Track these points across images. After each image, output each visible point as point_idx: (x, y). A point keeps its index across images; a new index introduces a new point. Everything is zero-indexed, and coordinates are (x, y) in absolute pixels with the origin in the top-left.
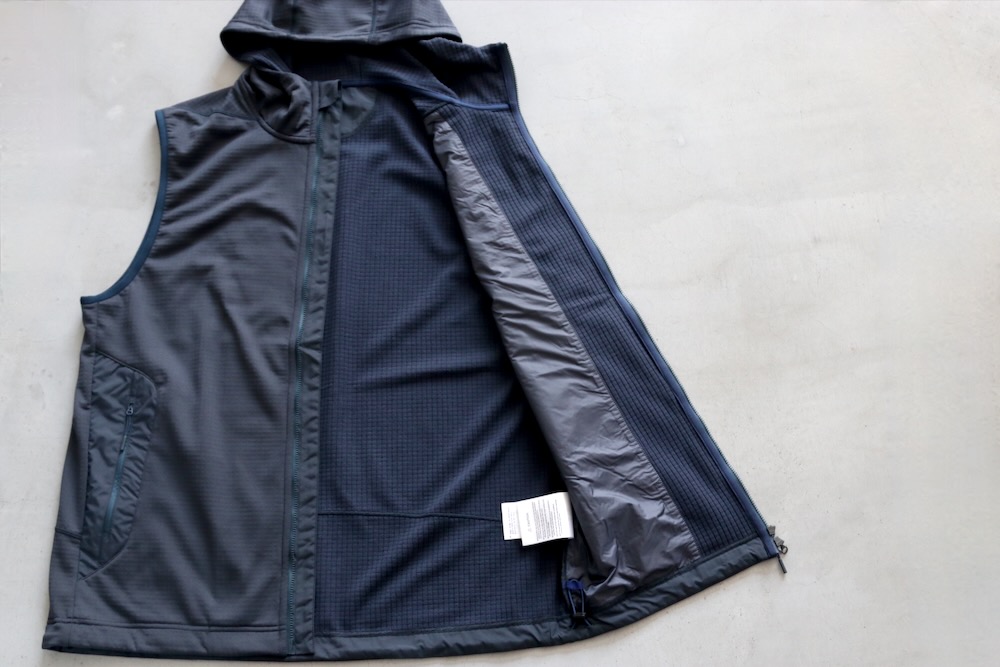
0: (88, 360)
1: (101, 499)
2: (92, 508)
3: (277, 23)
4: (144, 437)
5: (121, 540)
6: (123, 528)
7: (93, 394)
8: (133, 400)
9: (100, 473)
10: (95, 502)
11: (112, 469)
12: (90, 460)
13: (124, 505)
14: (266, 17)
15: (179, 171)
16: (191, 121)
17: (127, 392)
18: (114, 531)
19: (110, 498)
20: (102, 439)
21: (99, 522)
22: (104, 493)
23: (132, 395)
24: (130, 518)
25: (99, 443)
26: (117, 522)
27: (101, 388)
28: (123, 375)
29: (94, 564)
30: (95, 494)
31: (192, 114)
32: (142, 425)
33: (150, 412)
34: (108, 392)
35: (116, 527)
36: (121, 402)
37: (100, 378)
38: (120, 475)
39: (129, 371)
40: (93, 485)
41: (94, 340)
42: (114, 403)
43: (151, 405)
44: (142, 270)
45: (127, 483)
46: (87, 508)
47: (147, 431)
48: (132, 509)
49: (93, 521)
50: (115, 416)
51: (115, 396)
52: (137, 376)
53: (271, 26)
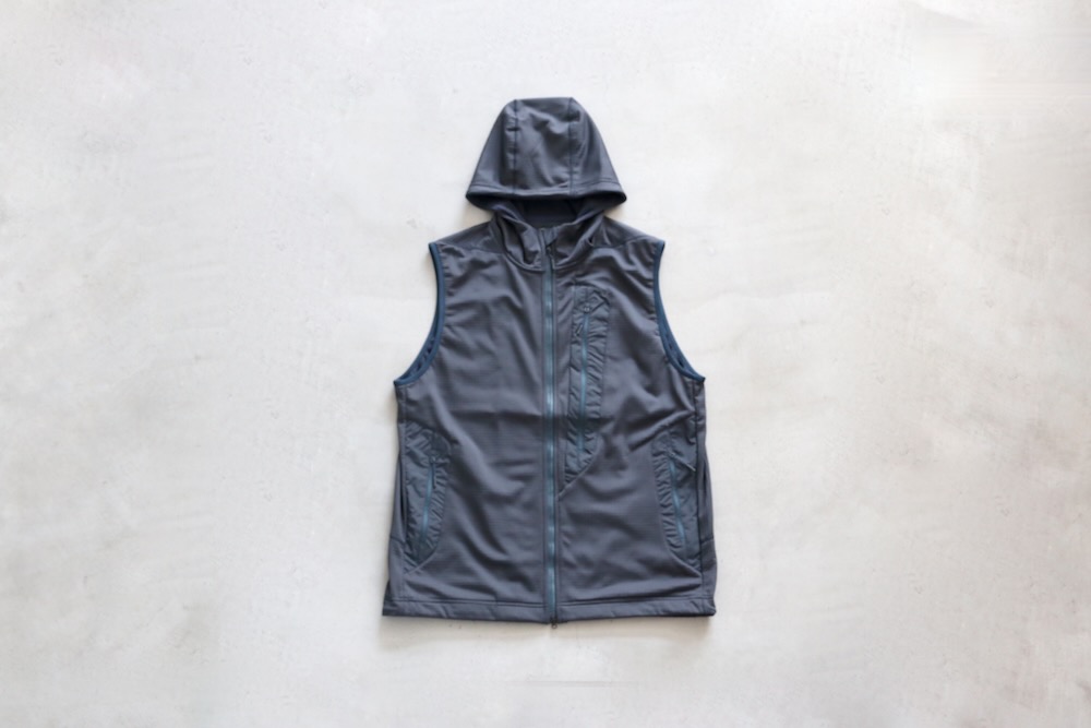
0: (403, 426)
1: (418, 519)
2: (412, 526)
3: (503, 182)
4: (443, 478)
5: (432, 547)
6: (434, 539)
7: (407, 448)
8: (433, 452)
9: (415, 503)
10: (414, 522)
11: (422, 500)
12: (407, 493)
13: (434, 524)
14: (495, 179)
15: (452, 290)
16: (458, 254)
17: (429, 447)
18: (428, 542)
19: (424, 519)
20: (414, 479)
21: (417, 535)
22: (419, 516)
23: (433, 449)
24: (436, 532)
25: (413, 481)
26: (429, 535)
27: (412, 444)
28: (426, 435)
29: (414, 563)
30: (414, 516)
31: (457, 248)
32: (441, 470)
33: (447, 461)
34: (417, 446)
35: (429, 539)
36: (426, 453)
37: (410, 437)
38: (429, 503)
39: (430, 432)
40: (412, 510)
41: (404, 411)
42: (421, 454)
43: (448, 457)
44: (434, 362)
45: (434, 508)
46: (408, 526)
47: (445, 473)
48: (438, 527)
49: (413, 534)
50: (422, 463)
51: (422, 449)
52: (436, 435)
53: (499, 186)
